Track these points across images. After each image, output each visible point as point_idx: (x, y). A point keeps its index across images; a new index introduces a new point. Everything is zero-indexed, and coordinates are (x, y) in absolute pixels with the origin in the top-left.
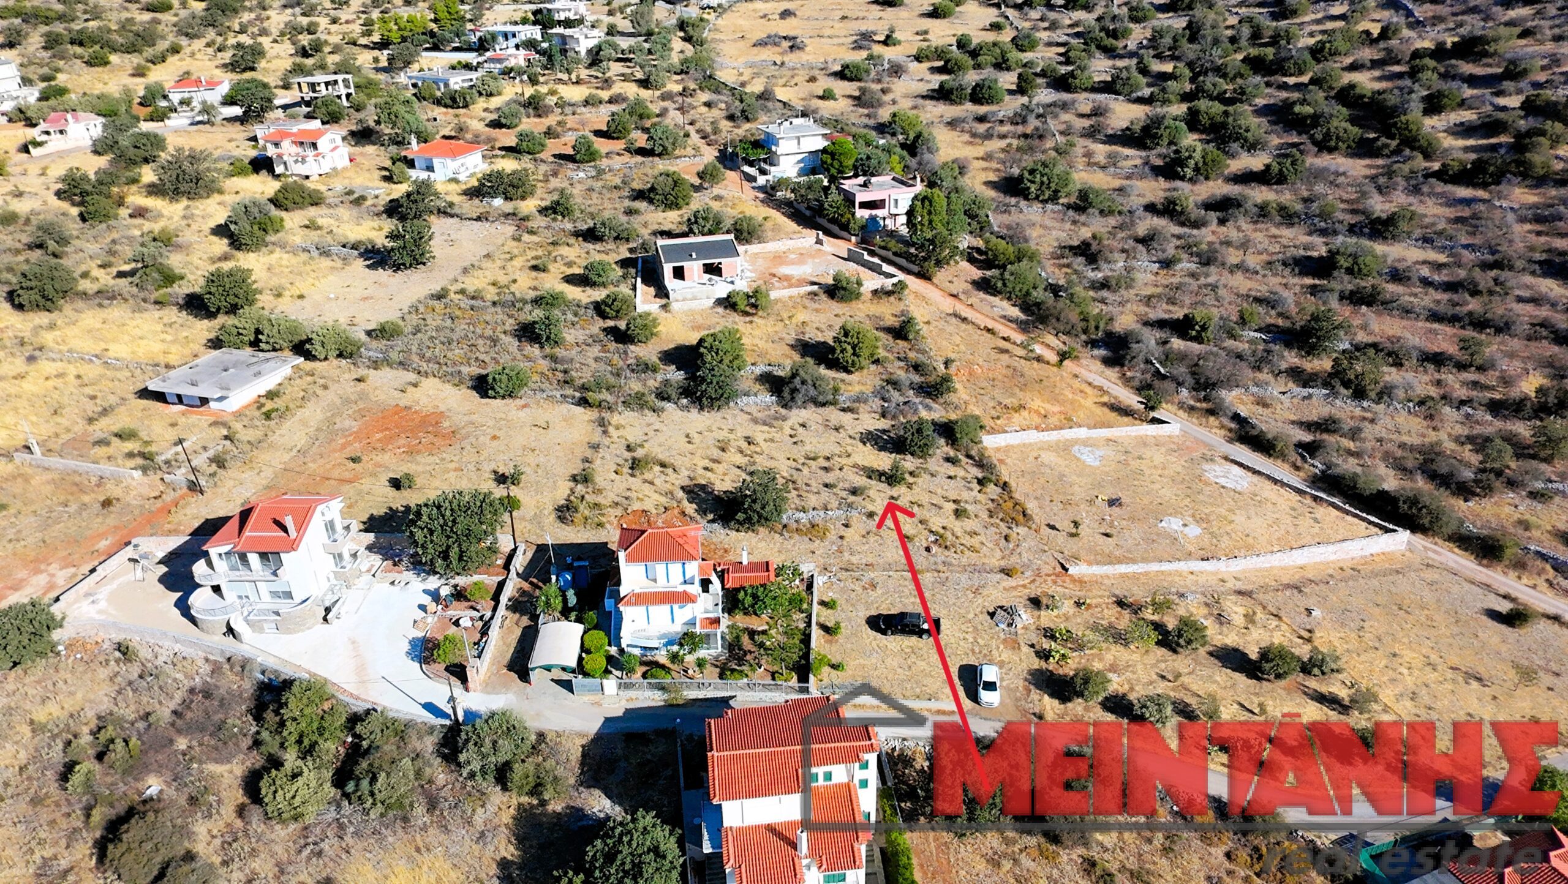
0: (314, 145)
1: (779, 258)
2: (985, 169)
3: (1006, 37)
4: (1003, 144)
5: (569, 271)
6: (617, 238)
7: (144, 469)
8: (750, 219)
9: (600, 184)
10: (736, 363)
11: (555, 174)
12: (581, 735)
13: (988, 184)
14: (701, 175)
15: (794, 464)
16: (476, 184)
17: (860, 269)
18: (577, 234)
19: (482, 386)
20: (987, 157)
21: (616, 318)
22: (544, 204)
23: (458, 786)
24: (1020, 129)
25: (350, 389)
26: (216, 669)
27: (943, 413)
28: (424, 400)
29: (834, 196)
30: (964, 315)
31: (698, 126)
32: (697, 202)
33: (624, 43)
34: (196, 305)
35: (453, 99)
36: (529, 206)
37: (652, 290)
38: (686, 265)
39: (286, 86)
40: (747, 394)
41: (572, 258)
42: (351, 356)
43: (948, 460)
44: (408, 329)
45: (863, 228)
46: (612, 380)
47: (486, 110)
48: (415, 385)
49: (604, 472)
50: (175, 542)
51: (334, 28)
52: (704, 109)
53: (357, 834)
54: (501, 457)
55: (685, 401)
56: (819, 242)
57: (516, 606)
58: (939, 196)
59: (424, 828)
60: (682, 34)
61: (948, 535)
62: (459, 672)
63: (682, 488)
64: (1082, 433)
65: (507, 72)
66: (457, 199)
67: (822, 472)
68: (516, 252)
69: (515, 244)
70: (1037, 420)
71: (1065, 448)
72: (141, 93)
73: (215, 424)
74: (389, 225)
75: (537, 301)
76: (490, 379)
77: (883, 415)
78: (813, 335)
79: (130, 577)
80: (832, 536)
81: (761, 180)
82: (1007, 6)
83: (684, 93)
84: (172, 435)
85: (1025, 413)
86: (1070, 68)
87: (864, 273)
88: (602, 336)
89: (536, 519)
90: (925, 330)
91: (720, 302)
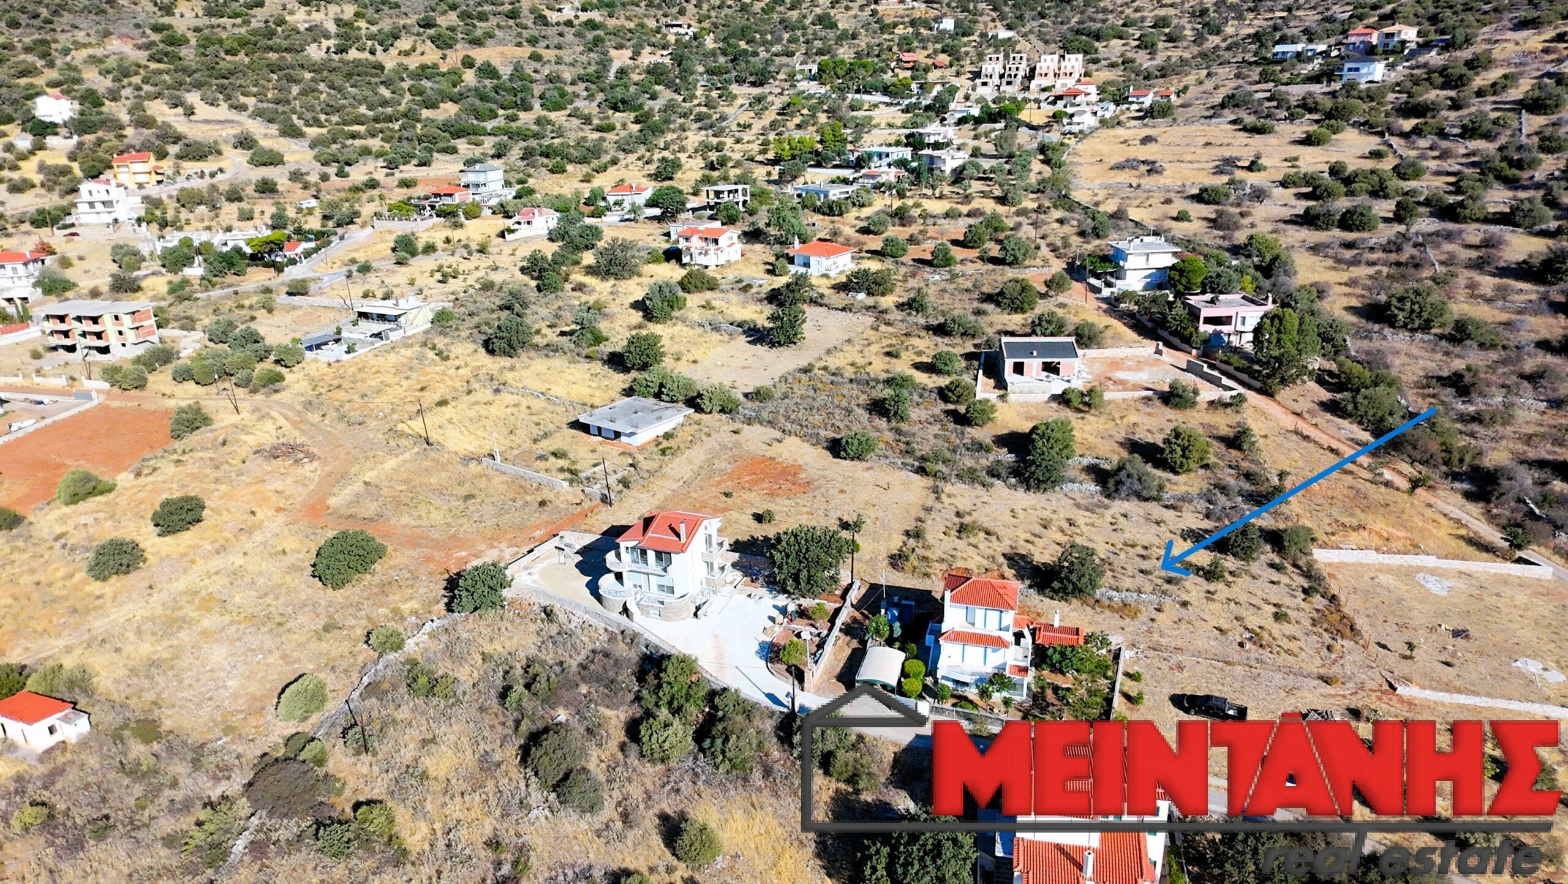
0: (716, 241)
1: (1116, 364)
2: (1347, 295)
3: (1387, 165)
4: (1371, 271)
5: (919, 359)
6: (964, 334)
7: (571, 482)
8: (1092, 325)
9: (953, 286)
10: (1065, 452)
11: (913, 276)
12: (895, 744)
13: (1350, 309)
14: (1048, 284)
15: (1112, 549)
16: (844, 280)
17: (1198, 380)
18: (928, 328)
19: (836, 448)
20: (1352, 283)
21: (957, 402)
22: (901, 300)
23: (789, 763)
24: (1393, 257)
25: (727, 438)
26: (612, 638)
27: (1273, 522)
28: (786, 455)
29: (1179, 310)
30: (1305, 433)
31: (1048, 240)
32: (1042, 307)
33: (986, 164)
34: (616, 361)
35: (831, 208)
36: (888, 301)
37: (992, 382)
38: (1027, 361)
39: (695, 194)
40: (1073, 481)
41: (922, 348)
42: (730, 411)
43: (1272, 566)
44: (778, 394)
45: (1206, 342)
46: (948, 455)
47: (857, 218)
48: (780, 441)
49: (934, 531)
50: (589, 539)
51: (738, 147)
52: (1056, 225)
53: (706, 782)
54: (846, 508)
55: (1013, 480)
56: (1158, 352)
57: (847, 630)
58: (1292, 317)
59: (759, 790)
60: (1041, 157)
61: (1265, 635)
62: (799, 676)
63: (1004, 555)
64: (1431, 561)
65: (878, 187)
66: (826, 292)
67: (1139, 560)
68: (873, 339)
69: (873, 332)
70: (1378, 542)
71: (1408, 574)
72: (587, 195)
73: (623, 453)
74: (769, 309)
75: (889, 382)
76: (844, 442)
77: (1208, 516)
78: (1143, 436)
79: (555, 560)
80: (1143, 617)
81: (1106, 292)
82: (1392, 134)
83: (1039, 210)
84: (591, 458)
85: (1365, 534)
86: (1460, 198)
87: (1202, 384)
88: (942, 416)
89: (872, 562)
90: (1261, 443)
91: (1054, 398)
